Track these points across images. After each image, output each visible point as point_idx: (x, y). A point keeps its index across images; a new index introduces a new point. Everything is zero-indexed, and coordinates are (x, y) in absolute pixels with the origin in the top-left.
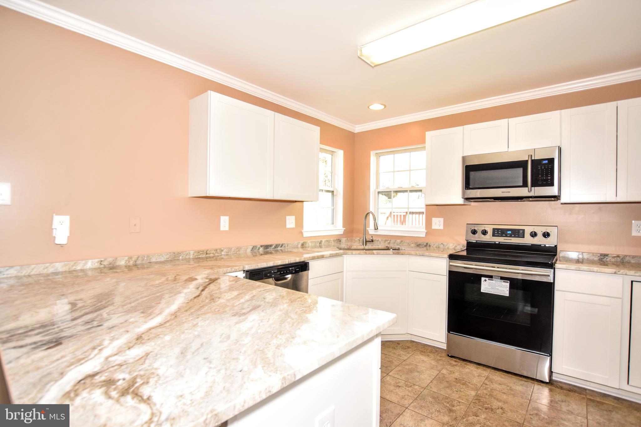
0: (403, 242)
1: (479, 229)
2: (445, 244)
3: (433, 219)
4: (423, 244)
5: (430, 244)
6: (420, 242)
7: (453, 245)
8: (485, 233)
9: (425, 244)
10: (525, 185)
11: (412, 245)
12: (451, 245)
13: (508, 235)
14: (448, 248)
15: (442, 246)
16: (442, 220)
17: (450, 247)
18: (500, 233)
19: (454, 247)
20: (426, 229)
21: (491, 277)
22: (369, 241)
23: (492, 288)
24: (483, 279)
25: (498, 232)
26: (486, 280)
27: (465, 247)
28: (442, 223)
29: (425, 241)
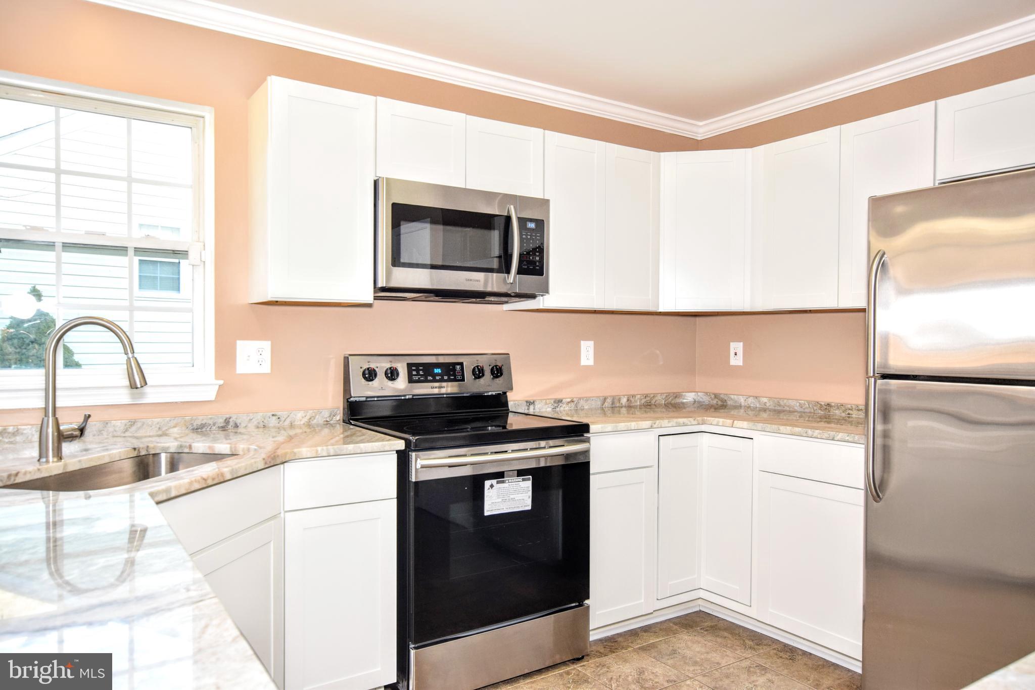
0: (139, 424)
1: (382, 366)
2: (283, 414)
3: (240, 344)
4: (214, 424)
5: (238, 422)
6: (202, 417)
7: (303, 415)
8: (392, 375)
9: (221, 422)
11: (175, 430)
12: (300, 415)
13: (438, 378)
14: (291, 425)
15: (273, 422)
16: (266, 346)
17: (297, 423)
18: (421, 373)
19: (306, 419)
20: (218, 376)
21: (499, 476)
22: (71, 438)
23: (504, 501)
24: (487, 483)
25: (418, 371)
26: (492, 486)
27: (339, 416)
28: (267, 354)
29: (219, 414)
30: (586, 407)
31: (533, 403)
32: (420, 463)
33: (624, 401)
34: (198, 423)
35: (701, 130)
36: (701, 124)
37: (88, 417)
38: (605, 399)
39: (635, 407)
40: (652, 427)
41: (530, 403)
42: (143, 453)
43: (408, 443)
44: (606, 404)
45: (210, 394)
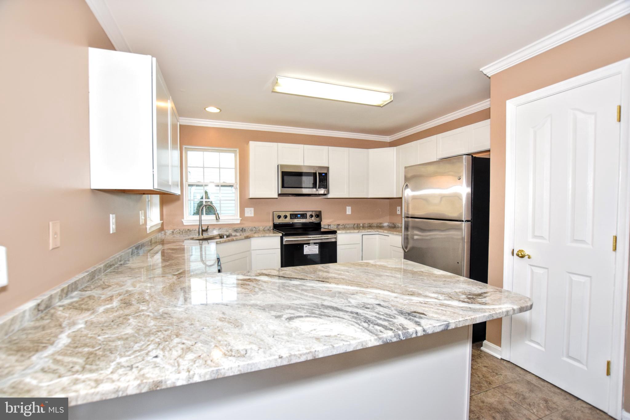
1: (282, 214)
3: (246, 209)
4: (239, 229)
5: (245, 229)
6: (236, 227)
7: (262, 227)
8: (286, 217)
9: (241, 229)
10: (315, 186)
11: (230, 230)
13: (299, 218)
14: (259, 230)
15: (254, 229)
16: (252, 209)
17: (260, 230)
19: (263, 229)
20: (240, 217)
21: (308, 244)
22: (205, 231)
23: (310, 251)
24: (305, 246)
25: (293, 216)
26: (306, 246)
27: (272, 228)
28: (253, 212)
29: (241, 227)
30: (348, 227)
31: (330, 225)
32: (286, 239)
33: (361, 225)
34: (235, 229)
35: (388, 139)
36: (388, 137)
37: (208, 226)
38: (355, 224)
39: (365, 227)
40: (358, 232)
41: (329, 225)
42: (221, 235)
43: (283, 234)
44: (355, 226)
45: (239, 222)
